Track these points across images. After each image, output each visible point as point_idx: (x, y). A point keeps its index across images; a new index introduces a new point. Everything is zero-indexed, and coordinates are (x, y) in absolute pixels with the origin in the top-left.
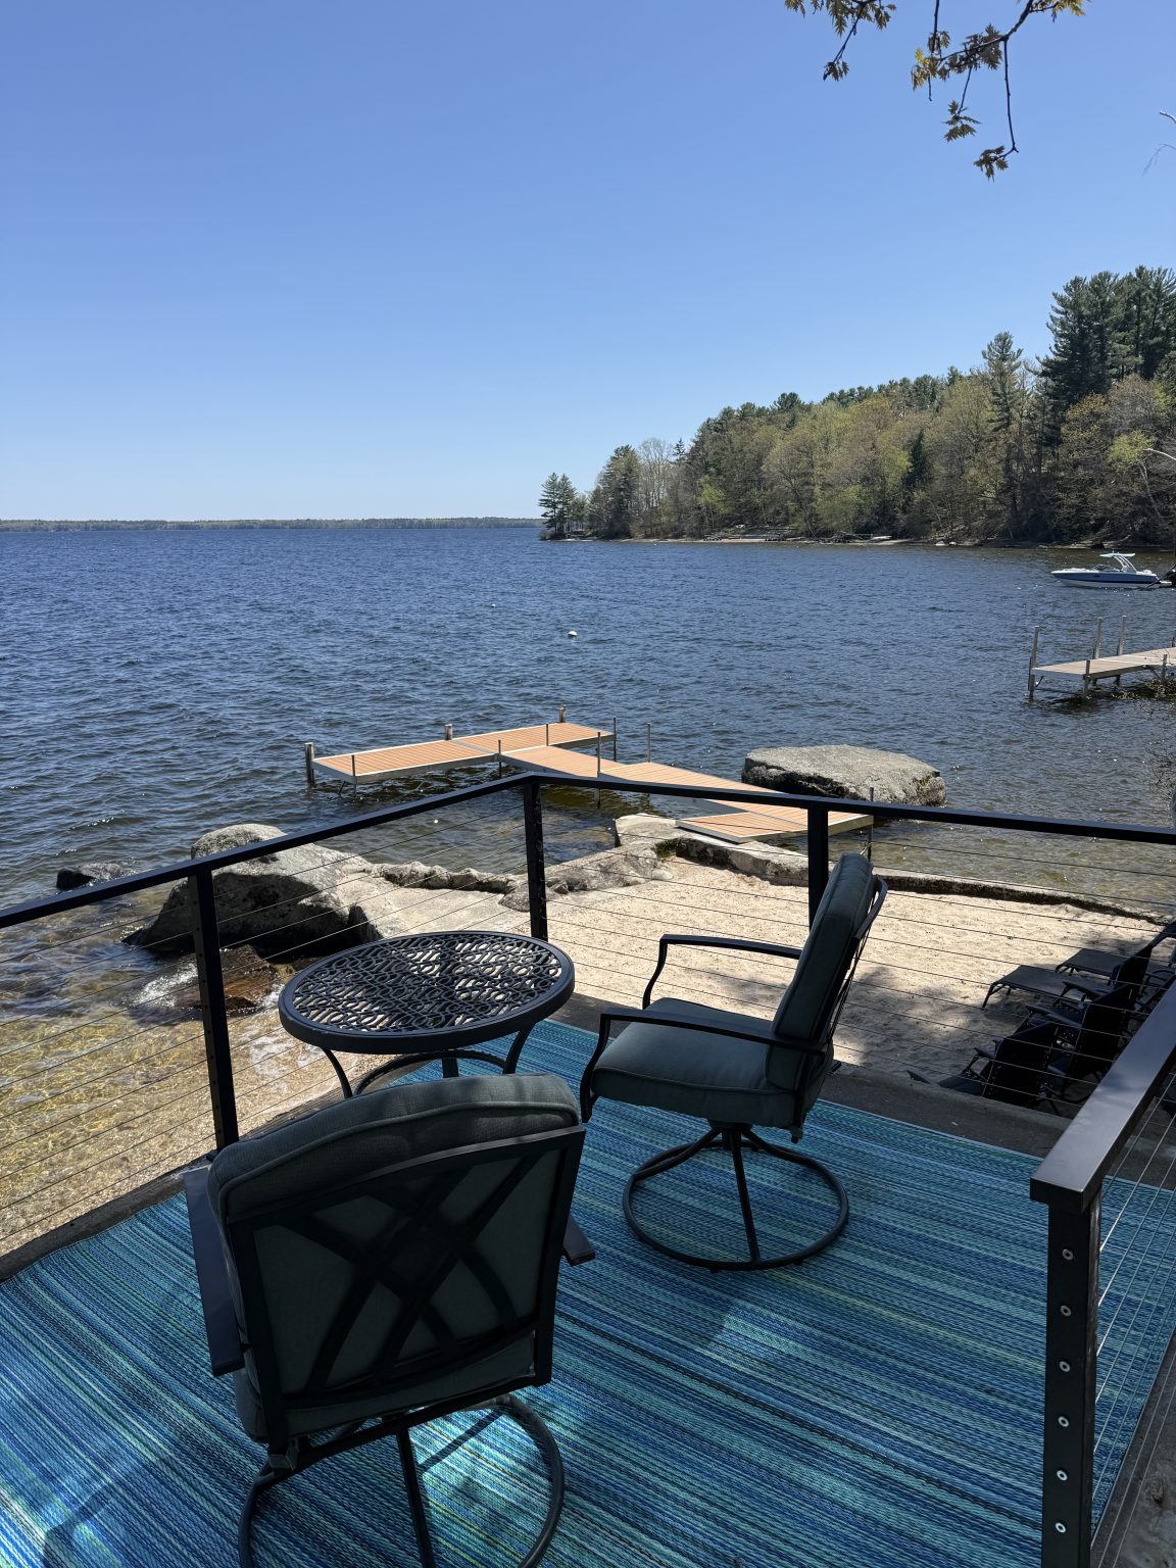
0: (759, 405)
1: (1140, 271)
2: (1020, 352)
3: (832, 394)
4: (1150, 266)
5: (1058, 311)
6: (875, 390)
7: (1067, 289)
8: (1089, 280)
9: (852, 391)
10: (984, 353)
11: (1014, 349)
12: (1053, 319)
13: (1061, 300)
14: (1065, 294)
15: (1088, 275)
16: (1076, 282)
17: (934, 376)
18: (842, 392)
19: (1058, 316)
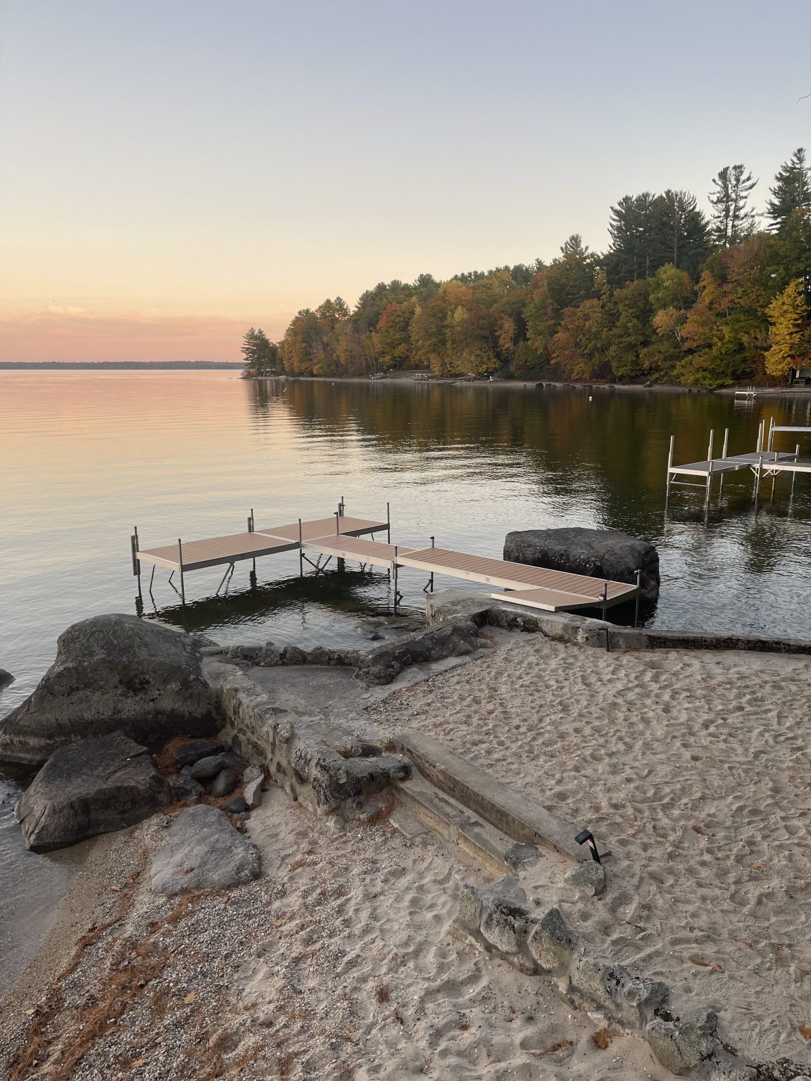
0: (404, 282)
1: (668, 193)
2: (587, 248)
3: (456, 276)
4: (675, 189)
5: (614, 220)
6: (486, 274)
7: (620, 204)
8: (634, 198)
9: (470, 274)
10: (562, 249)
11: (583, 246)
12: (612, 225)
13: (616, 212)
14: (618, 208)
15: (635, 195)
16: (627, 199)
17: (527, 265)
18: (463, 275)
19: (614, 223)
